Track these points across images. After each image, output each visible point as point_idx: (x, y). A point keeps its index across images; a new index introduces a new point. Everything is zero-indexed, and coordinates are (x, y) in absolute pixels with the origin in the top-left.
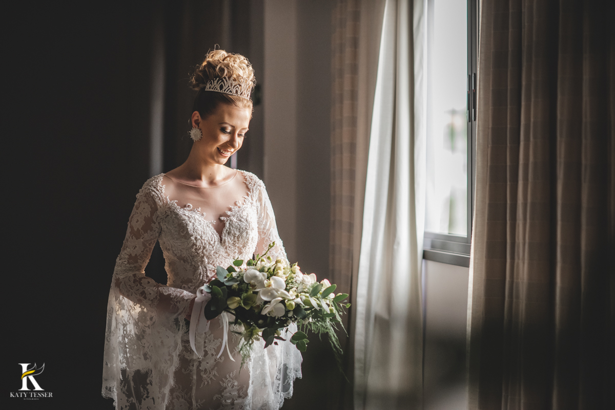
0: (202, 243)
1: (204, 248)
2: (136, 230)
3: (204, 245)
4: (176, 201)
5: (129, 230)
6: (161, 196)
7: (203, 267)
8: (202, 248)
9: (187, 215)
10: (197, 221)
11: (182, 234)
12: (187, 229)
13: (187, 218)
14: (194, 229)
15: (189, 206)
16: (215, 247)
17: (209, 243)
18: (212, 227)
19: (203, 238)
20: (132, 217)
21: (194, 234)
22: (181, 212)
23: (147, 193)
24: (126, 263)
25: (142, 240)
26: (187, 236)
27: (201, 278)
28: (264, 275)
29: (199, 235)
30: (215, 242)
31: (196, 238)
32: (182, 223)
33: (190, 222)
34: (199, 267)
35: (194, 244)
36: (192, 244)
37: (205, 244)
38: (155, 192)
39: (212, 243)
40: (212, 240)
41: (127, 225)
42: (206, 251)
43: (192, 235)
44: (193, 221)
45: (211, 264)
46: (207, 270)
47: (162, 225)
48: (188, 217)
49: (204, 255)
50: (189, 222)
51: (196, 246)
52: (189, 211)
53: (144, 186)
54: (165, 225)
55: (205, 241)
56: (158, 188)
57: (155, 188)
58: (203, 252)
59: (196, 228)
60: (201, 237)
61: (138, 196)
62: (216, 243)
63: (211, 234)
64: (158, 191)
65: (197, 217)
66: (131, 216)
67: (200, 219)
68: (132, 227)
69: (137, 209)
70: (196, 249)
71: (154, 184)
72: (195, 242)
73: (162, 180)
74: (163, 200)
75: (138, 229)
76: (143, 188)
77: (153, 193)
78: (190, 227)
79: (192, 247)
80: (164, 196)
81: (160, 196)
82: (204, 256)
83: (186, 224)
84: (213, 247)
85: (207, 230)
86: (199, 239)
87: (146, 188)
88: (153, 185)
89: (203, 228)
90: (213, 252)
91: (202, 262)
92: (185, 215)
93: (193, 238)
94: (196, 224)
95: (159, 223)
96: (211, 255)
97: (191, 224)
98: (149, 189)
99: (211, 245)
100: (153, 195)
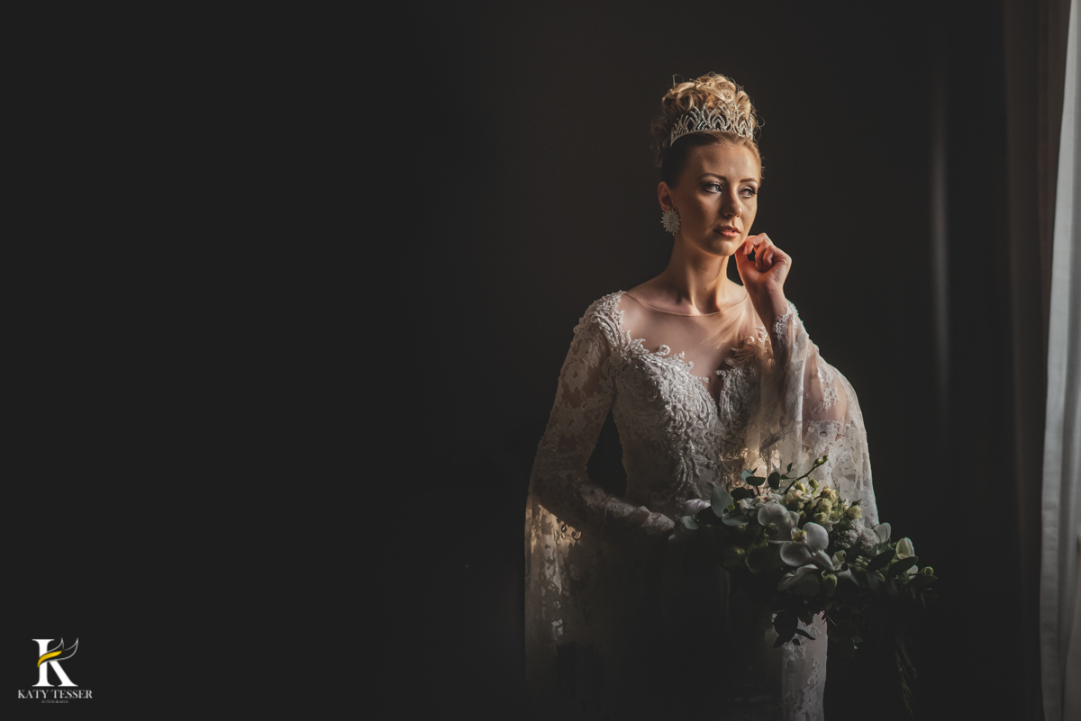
0: (685, 417)
1: (689, 425)
2: (572, 391)
3: (688, 419)
4: (642, 340)
5: (560, 391)
6: (617, 330)
7: (687, 459)
8: (685, 425)
9: (659, 364)
10: (677, 376)
11: (651, 401)
12: (659, 391)
13: (658, 372)
14: (671, 391)
15: (665, 349)
16: (708, 424)
17: (699, 417)
18: (703, 388)
19: (687, 408)
20: (567, 368)
21: (670, 400)
22: (649, 359)
23: (593, 324)
24: (555, 451)
25: (583, 409)
26: (660, 403)
27: (684, 479)
28: (793, 517)
29: (680, 402)
30: (708, 414)
31: (674, 408)
32: (651, 379)
33: (665, 378)
34: (680, 459)
35: (671, 419)
36: (666, 418)
37: (690, 418)
38: (606, 322)
39: (702, 416)
40: (702, 412)
41: (558, 382)
42: (693, 431)
43: (668, 403)
44: (670, 377)
45: (702, 454)
46: (694, 465)
47: (617, 382)
48: (661, 368)
49: (689, 437)
50: (662, 379)
51: (675, 421)
52: (664, 357)
53: (588, 312)
54: (622, 382)
55: (691, 414)
56: (613, 316)
57: (606, 315)
58: (686, 433)
59: (675, 389)
60: (684, 406)
61: (576, 329)
62: (710, 417)
63: (701, 400)
64: (612, 320)
65: (678, 369)
66: (564, 365)
67: (683, 373)
68: (566, 386)
69: (575, 352)
70: (674, 427)
71: (605, 309)
72: (673, 414)
73: (619, 300)
74: (620, 338)
75: (576, 389)
76: (585, 316)
77: (604, 324)
78: (664, 388)
79: (667, 424)
80: (622, 331)
81: (614, 329)
82: (688, 440)
83: (658, 383)
84: (705, 424)
85: (694, 393)
86: (680, 409)
87: (591, 316)
88: (602, 310)
89: (688, 390)
90: (705, 432)
91: (686, 449)
92: (655, 365)
93: (669, 408)
94: (676, 382)
95: (613, 378)
96: (701, 438)
97: (666, 383)
98: (597, 317)
99: (702, 420)
100: (604, 328)
